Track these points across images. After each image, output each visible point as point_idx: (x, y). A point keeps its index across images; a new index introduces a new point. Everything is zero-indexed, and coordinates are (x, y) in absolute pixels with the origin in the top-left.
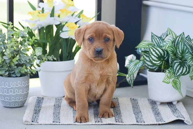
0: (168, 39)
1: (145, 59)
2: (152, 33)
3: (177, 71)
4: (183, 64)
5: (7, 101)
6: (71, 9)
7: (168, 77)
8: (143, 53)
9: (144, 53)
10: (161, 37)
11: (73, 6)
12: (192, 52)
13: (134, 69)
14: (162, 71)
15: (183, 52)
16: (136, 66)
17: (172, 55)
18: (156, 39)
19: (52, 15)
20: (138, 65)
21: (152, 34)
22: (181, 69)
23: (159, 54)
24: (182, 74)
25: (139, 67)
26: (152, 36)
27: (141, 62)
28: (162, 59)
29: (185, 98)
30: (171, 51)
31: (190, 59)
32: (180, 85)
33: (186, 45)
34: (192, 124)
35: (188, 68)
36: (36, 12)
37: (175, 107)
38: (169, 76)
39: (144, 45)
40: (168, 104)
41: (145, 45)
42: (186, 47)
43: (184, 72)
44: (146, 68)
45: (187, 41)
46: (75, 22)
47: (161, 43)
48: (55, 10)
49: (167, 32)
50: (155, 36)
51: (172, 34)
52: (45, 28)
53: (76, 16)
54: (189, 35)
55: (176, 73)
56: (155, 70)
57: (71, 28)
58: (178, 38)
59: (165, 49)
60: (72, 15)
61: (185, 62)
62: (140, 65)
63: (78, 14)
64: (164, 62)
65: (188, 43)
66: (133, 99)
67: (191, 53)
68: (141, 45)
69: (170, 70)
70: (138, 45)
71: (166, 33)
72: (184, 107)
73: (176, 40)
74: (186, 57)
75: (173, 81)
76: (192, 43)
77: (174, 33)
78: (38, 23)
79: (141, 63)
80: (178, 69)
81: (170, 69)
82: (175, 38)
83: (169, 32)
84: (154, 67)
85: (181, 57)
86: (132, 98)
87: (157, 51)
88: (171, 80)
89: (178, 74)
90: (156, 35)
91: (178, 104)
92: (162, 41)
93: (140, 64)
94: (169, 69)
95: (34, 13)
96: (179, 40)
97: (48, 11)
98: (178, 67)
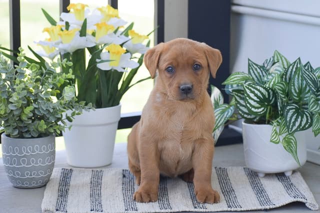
0: (276, 70)
1: (239, 103)
2: (249, 60)
3: (291, 124)
4: (300, 110)
5: (18, 177)
6: (113, 22)
7: (276, 133)
8: (234, 92)
9: (236, 93)
10: (264, 66)
11: (116, 16)
12: (315, 90)
13: (221, 120)
14: (266, 123)
15: (301, 91)
16: (224, 115)
17: (283, 96)
18: (256, 69)
19: (83, 33)
20: (226, 113)
21: (250, 62)
22: (299, 120)
23: (261, 96)
24: (301, 127)
25: (228, 116)
26: (249, 65)
27: (232, 108)
28: (266, 104)
29: (305, 165)
30: (281, 90)
31: (312, 103)
32: (296, 145)
33: (305, 79)
34: (319, 210)
35: (309, 118)
36: (56, 29)
37: (289, 180)
38: (278, 131)
39: (235, 79)
40: (277, 177)
41: (238, 80)
42: (306, 81)
43: (303, 125)
44: (241, 117)
45: (308, 73)
46: (121, 43)
47: (263, 76)
48: (88, 25)
49: (273, 57)
50: (254, 66)
51: (282, 61)
52: (71, 54)
53: (120, 33)
54: (309, 62)
55: (291, 127)
56: (255, 120)
57: (114, 53)
58: (291, 67)
59: (269, 87)
60: (115, 32)
61: (303, 106)
62: (229, 114)
63: (125, 31)
64: (269, 107)
65: (308, 75)
66: (220, 168)
67: (314, 93)
68: (231, 79)
69: (280, 121)
70: (227, 80)
71: (271, 60)
72: (303, 181)
73: (287, 71)
74: (305, 99)
75: (285, 138)
76: (315, 75)
77: (285, 58)
78: (61, 46)
79: (231, 110)
80: (293, 120)
81: (280, 119)
82: (286, 67)
83: (277, 57)
84: (253, 116)
85: (297, 99)
86: (218, 167)
87: (256, 92)
88: (281, 137)
89: (294, 128)
90: (255, 62)
91: (294, 175)
92: (266, 73)
93: (230, 112)
94: (278, 119)
95: (53, 30)
96: (292, 70)
97: (75, 26)
98: (294, 117)
